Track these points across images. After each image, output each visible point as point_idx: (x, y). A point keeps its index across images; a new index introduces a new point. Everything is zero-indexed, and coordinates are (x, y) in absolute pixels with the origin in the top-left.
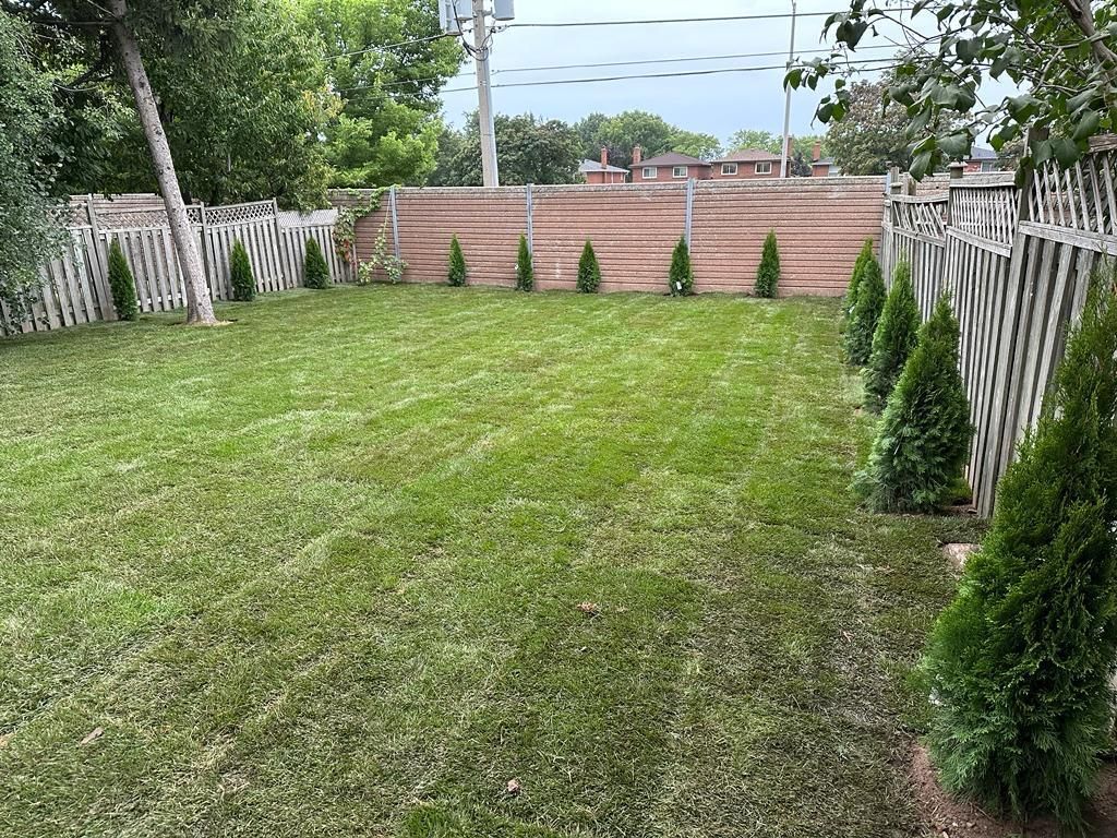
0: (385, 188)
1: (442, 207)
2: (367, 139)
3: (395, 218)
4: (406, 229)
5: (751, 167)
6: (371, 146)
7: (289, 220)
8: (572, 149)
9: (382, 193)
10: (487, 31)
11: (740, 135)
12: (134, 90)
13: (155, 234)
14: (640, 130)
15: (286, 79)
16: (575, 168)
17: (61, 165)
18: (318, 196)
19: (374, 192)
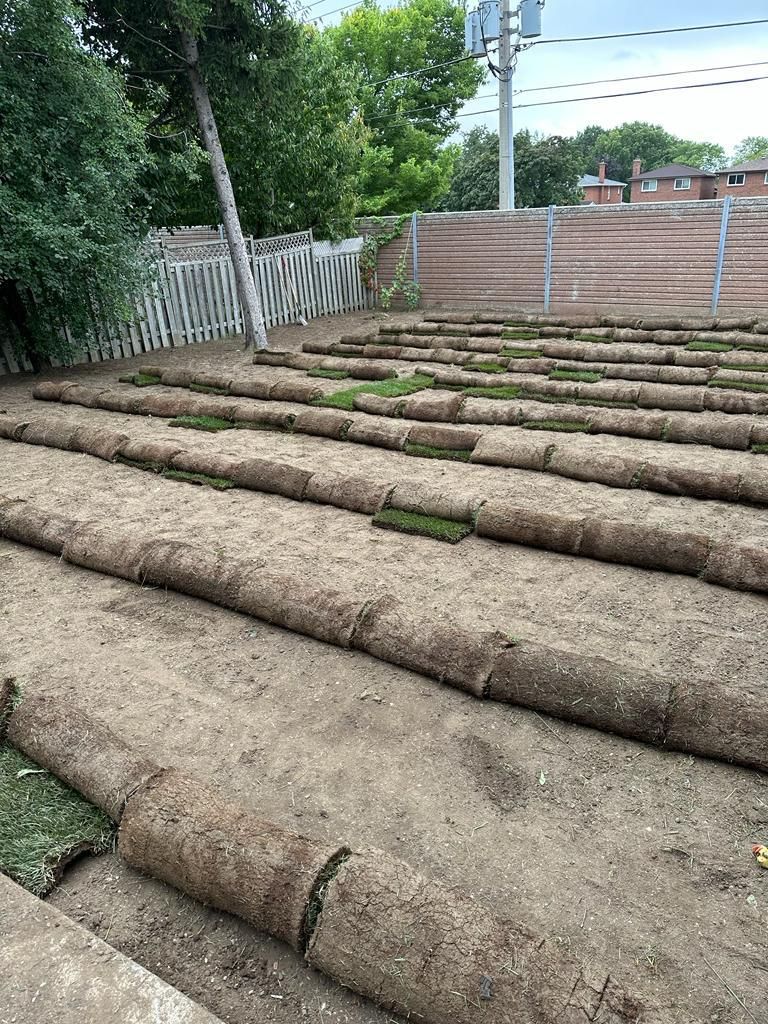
0: (408, 215)
1: (461, 232)
2: (388, 167)
3: (415, 244)
4: (425, 254)
5: (761, 176)
6: (391, 173)
7: (322, 249)
8: (572, 164)
9: (405, 220)
10: (512, 50)
11: (749, 141)
12: (203, 132)
13: (214, 265)
14: (640, 141)
15: (324, 113)
16: (573, 183)
17: (151, 208)
18: (347, 225)
19: (397, 218)
